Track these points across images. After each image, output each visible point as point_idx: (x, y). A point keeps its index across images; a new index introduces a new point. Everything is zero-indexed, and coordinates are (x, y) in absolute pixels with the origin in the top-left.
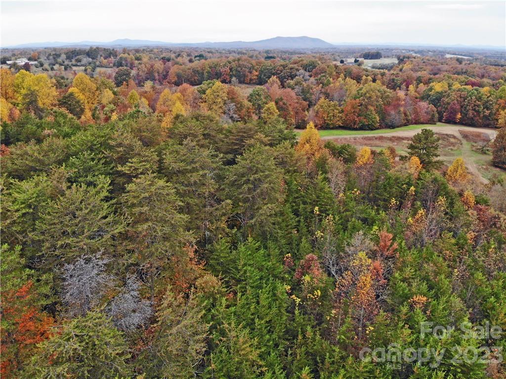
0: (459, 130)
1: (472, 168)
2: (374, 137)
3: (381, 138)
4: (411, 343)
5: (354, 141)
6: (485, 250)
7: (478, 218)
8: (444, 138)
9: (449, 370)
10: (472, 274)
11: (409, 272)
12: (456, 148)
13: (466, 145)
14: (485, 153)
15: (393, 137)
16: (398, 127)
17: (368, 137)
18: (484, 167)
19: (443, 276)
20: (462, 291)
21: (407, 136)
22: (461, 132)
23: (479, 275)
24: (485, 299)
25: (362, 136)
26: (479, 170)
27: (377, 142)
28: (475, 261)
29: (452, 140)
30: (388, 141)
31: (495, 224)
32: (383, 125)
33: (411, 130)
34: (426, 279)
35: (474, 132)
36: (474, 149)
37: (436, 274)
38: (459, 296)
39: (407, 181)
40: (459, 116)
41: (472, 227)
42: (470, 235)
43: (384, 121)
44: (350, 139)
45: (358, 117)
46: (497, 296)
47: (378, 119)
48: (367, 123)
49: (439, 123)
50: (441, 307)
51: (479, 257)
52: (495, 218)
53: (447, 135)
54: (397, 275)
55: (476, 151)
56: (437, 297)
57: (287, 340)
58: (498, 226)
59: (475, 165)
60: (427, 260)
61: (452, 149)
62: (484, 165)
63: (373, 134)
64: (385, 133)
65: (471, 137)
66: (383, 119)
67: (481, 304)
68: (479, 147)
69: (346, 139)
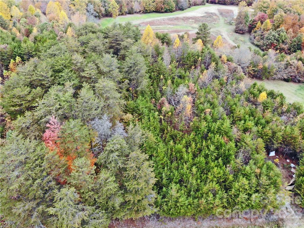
0: (218, 9)
1: (225, 35)
2: (174, 18)
3: (177, 19)
4: (206, 126)
5: (163, 22)
6: (231, 84)
7: (228, 69)
8: (210, 16)
9: (220, 134)
10: (226, 96)
11: (202, 100)
12: (216, 23)
13: (222, 20)
14: (231, 24)
15: (184, 17)
16: (185, 9)
17: (170, 18)
18: (231, 33)
19: (215, 99)
20: (222, 104)
21: (191, 16)
22: (219, 10)
23: (229, 97)
24: (231, 106)
25: (167, 17)
26: (228, 35)
27: (176, 22)
28: (227, 90)
29: (215, 17)
30: (182, 21)
31: (235, 71)
32: (177, 8)
33: (192, 11)
34: (209, 102)
35: (226, 10)
36: (226, 22)
37: (213, 98)
38: (222, 106)
39: (197, 54)
41: (226, 74)
42: (225, 78)
43: (177, 6)
44: (161, 20)
45: (163, 5)
46: (235, 104)
47: (174, 5)
48: (168, 9)
49: (207, 4)
50: (216, 112)
51: (229, 88)
52: (235, 68)
53: (211, 13)
54: (198, 101)
55: (227, 24)
56: (213, 108)
57: (161, 132)
58: (237, 71)
59: (226, 33)
60: (209, 93)
61: (214, 24)
62: (230, 32)
63: (173, 15)
64: (179, 14)
65: (224, 14)
66: (177, 5)
67: (230, 108)
68: (228, 21)
69: (159, 20)
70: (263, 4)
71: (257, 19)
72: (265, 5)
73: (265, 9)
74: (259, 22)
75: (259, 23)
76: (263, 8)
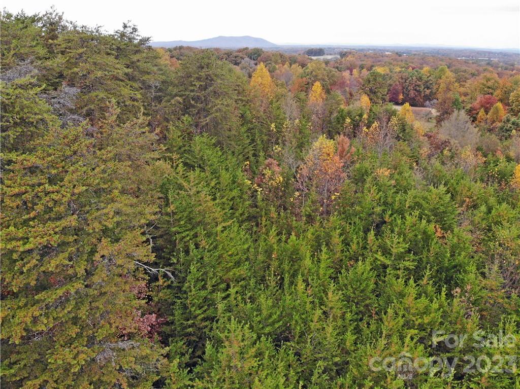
7: (429, 143)
40: (401, 97)
42: (423, 151)
68: (423, 116)
70: (485, 83)
71: (478, 106)
72: (490, 84)
73: (491, 91)
74: (482, 110)
75: (482, 112)
76: (486, 89)
